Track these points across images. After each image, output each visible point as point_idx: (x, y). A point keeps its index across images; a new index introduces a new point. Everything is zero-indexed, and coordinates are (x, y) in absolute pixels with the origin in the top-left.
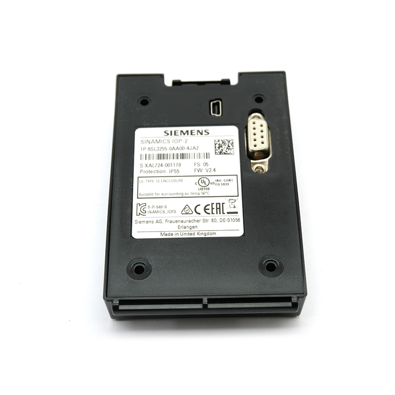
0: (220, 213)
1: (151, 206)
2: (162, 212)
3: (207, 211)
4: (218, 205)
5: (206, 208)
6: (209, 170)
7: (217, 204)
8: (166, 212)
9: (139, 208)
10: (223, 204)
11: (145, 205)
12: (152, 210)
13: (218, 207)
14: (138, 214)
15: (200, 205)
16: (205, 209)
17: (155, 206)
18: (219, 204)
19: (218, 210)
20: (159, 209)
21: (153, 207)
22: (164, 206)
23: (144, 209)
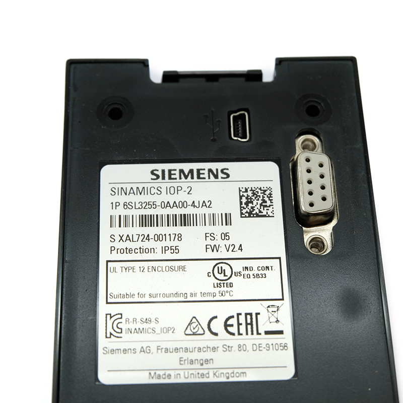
0: (252, 334)
1: (131, 320)
2: (150, 331)
3: (229, 329)
4: (249, 317)
5: (229, 323)
6: (231, 248)
7: (246, 314)
8: (158, 331)
9: (110, 322)
10: (257, 314)
11: (120, 316)
12: (132, 326)
13: (249, 321)
14: (108, 336)
15: (216, 317)
16: (226, 326)
17: (138, 320)
18: (251, 314)
19: (249, 327)
20: (145, 326)
21: (135, 320)
22: (153, 320)
23: (119, 326)
